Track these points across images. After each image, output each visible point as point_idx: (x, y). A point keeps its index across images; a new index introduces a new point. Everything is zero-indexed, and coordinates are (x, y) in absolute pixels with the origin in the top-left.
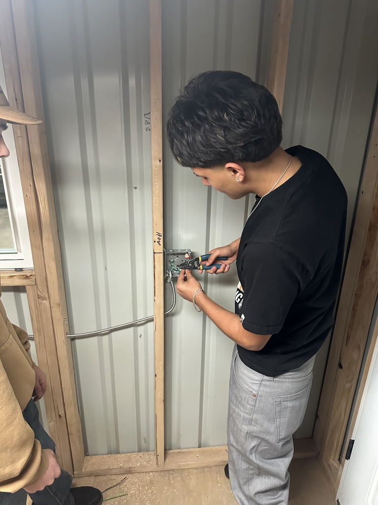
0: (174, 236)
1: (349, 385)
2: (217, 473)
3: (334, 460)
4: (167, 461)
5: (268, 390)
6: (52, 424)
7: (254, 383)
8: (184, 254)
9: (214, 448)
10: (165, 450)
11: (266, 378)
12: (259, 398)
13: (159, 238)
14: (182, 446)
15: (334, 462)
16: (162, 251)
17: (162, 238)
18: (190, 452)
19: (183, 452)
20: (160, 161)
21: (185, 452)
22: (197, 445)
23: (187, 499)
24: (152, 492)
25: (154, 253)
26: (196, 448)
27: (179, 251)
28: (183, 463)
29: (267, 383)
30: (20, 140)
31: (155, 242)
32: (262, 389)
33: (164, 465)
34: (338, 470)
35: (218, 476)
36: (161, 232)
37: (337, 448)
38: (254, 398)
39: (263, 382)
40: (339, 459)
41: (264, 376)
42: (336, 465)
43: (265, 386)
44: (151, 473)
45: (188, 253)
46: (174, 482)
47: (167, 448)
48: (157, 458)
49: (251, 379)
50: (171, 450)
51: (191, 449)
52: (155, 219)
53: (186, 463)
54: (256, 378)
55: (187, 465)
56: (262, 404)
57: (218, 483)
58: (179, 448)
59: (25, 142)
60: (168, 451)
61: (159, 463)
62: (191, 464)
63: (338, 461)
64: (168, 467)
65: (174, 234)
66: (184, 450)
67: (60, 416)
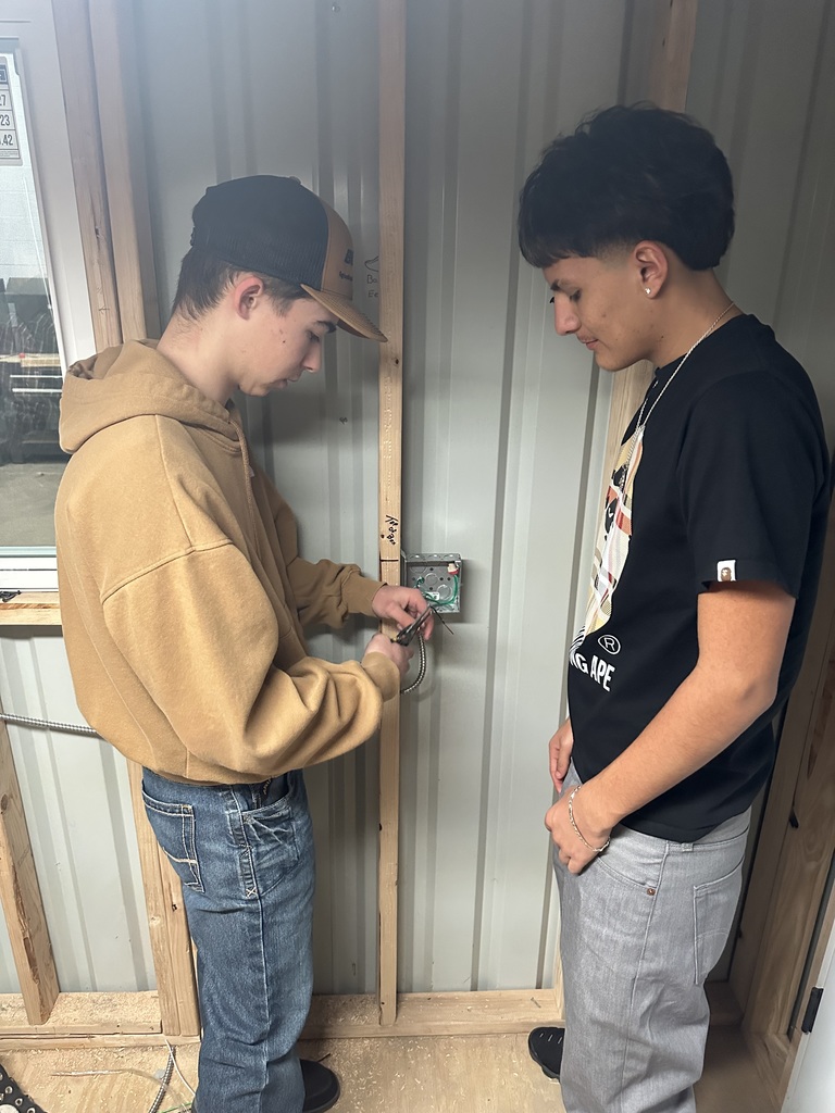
0: (424, 525)
1: (812, 866)
2: (512, 1048)
3: (777, 1033)
4: (402, 1016)
5: (680, 873)
6: (157, 922)
7: (650, 864)
8: (447, 564)
9: (505, 994)
10: (398, 992)
11: (676, 847)
12: (661, 895)
13: (391, 529)
14: (435, 986)
15: (777, 1039)
16: (398, 558)
17: (398, 528)
18: (453, 1000)
19: (437, 998)
20: (397, 362)
21: (441, 998)
22: (469, 984)
23: (444, 1103)
24: (369, 1082)
25: (381, 561)
26: (466, 991)
27: (435, 558)
28: (438, 1023)
29: (679, 859)
30: (103, 317)
31: (383, 536)
32: (667, 873)
33: (394, 1025)
34: (784, 1057)
35: (514, 1055)
36: (397, 516)
37: (783, 1008)
38: (651, 897)
39: (670, 859)
40: (789, 1033)
41: (672, 843)
42: (780, 1044)
43: (676, 865)
44: (366, 1042)
45: (453, 562)
46: (417, 1062)
47: (403, 988)
48: (381, 1009)
49: (642, 856)
50: (411, 992)
51: (455, 994)
52: (383, 487)
53: (443, 1023)
54: (654, 851)
55: (446, 1027)
56: (668, 907)
57: (512, 1070)
58: (430, 990)
59: (114, 320)
60: (404, 995)
61: (384, 1021)
62: (456, 1025)
63: (785, 1037)
64: (403, 1030)
65: (424, 521)
66: (439, 995)
67: (174, 907)
